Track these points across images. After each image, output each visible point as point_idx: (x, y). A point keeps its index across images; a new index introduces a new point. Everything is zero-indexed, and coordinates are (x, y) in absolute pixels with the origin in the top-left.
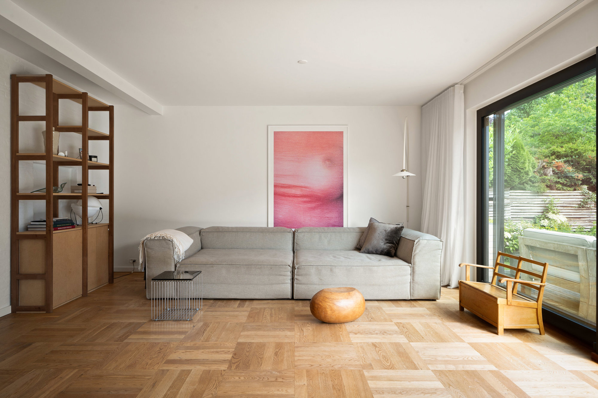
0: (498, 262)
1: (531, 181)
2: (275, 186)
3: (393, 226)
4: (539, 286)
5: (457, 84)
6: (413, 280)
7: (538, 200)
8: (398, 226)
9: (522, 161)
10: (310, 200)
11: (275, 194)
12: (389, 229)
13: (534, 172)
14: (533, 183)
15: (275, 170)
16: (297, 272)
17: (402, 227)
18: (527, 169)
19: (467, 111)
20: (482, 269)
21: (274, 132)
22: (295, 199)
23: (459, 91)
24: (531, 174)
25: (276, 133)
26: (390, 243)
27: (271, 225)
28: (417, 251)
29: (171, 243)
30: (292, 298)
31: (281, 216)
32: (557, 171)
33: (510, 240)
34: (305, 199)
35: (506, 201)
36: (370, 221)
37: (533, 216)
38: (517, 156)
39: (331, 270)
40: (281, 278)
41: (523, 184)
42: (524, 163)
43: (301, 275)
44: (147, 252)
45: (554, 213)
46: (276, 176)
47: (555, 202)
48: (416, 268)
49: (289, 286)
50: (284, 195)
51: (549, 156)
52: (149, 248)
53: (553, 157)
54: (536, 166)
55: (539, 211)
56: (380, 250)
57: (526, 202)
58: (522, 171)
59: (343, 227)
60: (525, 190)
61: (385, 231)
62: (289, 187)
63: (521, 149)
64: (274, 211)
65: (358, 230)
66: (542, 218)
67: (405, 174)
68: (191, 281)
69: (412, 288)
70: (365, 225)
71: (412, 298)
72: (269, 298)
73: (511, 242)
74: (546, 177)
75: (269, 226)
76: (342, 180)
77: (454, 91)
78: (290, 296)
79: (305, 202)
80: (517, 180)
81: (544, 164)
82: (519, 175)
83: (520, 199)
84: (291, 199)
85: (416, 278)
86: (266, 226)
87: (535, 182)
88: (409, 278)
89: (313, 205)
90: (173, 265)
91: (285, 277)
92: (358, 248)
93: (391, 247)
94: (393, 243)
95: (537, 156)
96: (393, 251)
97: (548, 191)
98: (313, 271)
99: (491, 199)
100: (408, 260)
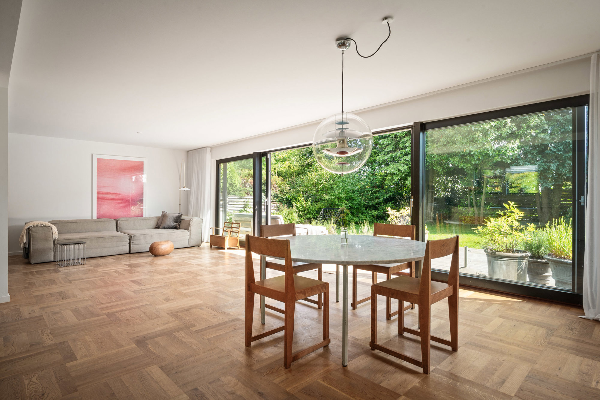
0: (225, 226)
1: (238, 190)
2: (97, 193)
3: (177, 215)
4: (238, 231)
5: (207, 147)
6: (190, 238)
7: (242, 201)
8: (180, 214)
9: (234, 179)
10: (122, 202)
11: (98, 198)
12: (175, 216)
13: (240, 185)
14: (239, 191)
15: (98, 183)
16: (133, 239)
17: (182, 215)
18: (236, 184)
19: (212, 160)
20: (218, 229)
21: (97, 159)
22: (113, 202)
23: (208, 150)
24: (238, 186)
25: (98, 160)
26: (176, 223)
27: (95, 217)
28: (192, 224)
29: (50, 228)
30: (130, 253)
31: (102, 212)
32: (251, 185)
33: (229, 220)
34: (119, 201)
35: (227, 201)
36: (162, 213)
37: (239, 210)
38: (231, 177)
39: (151, 236)
40: (124, 243)
41: (234, 192)
42: (235, 180)
43: (135, 240)
44: (32, 234)
45: (249, 208)
46: (98, 187)
47: (249, 202)
48: (191, 232)
49: (128, 247)
50: (102, 199)
51: (247, 176)
52: (33, 232)
53: (249, 177)
54: (241, 182)
55: (242, 207)
56: (171, 227)
57: (236, 202)
58: (234, 185)
59: (143, 217)
60: (235, 195)
61: (173, 217)
62: (108, 194)
63: (234, 173)
64: (97, 209)
65: (155, 218)
66: (243, 211)
67: (186, 189)
68: (84, 244)
69: (189, 242)
70: (160, 215)
71: (189, 246)
72: (116, 254)
73: (229, 221)
74: (246, 188)
75: (93, 218)
76: (143, 190)
77: (206, 149)
78: (128, 252)
79: (118, 203)
80: (232, 190)
81: (245, 181)
82: (232, 187)
83: (233, 200)
84: (109, 201)
85: (192, 237)
86: (90, 218)
87: (240, 191)
88: (188, 237)
89: (123, 205)
90: (52, 241)
91: (126, 242)
92: (158, 227)
93: (177, 225)
94: (178, 223)
95: (241, 176)
96: (178, 227)
97: (246, 196)
98: (142, 237)
99: (221, 200)
100: (187, 229)
